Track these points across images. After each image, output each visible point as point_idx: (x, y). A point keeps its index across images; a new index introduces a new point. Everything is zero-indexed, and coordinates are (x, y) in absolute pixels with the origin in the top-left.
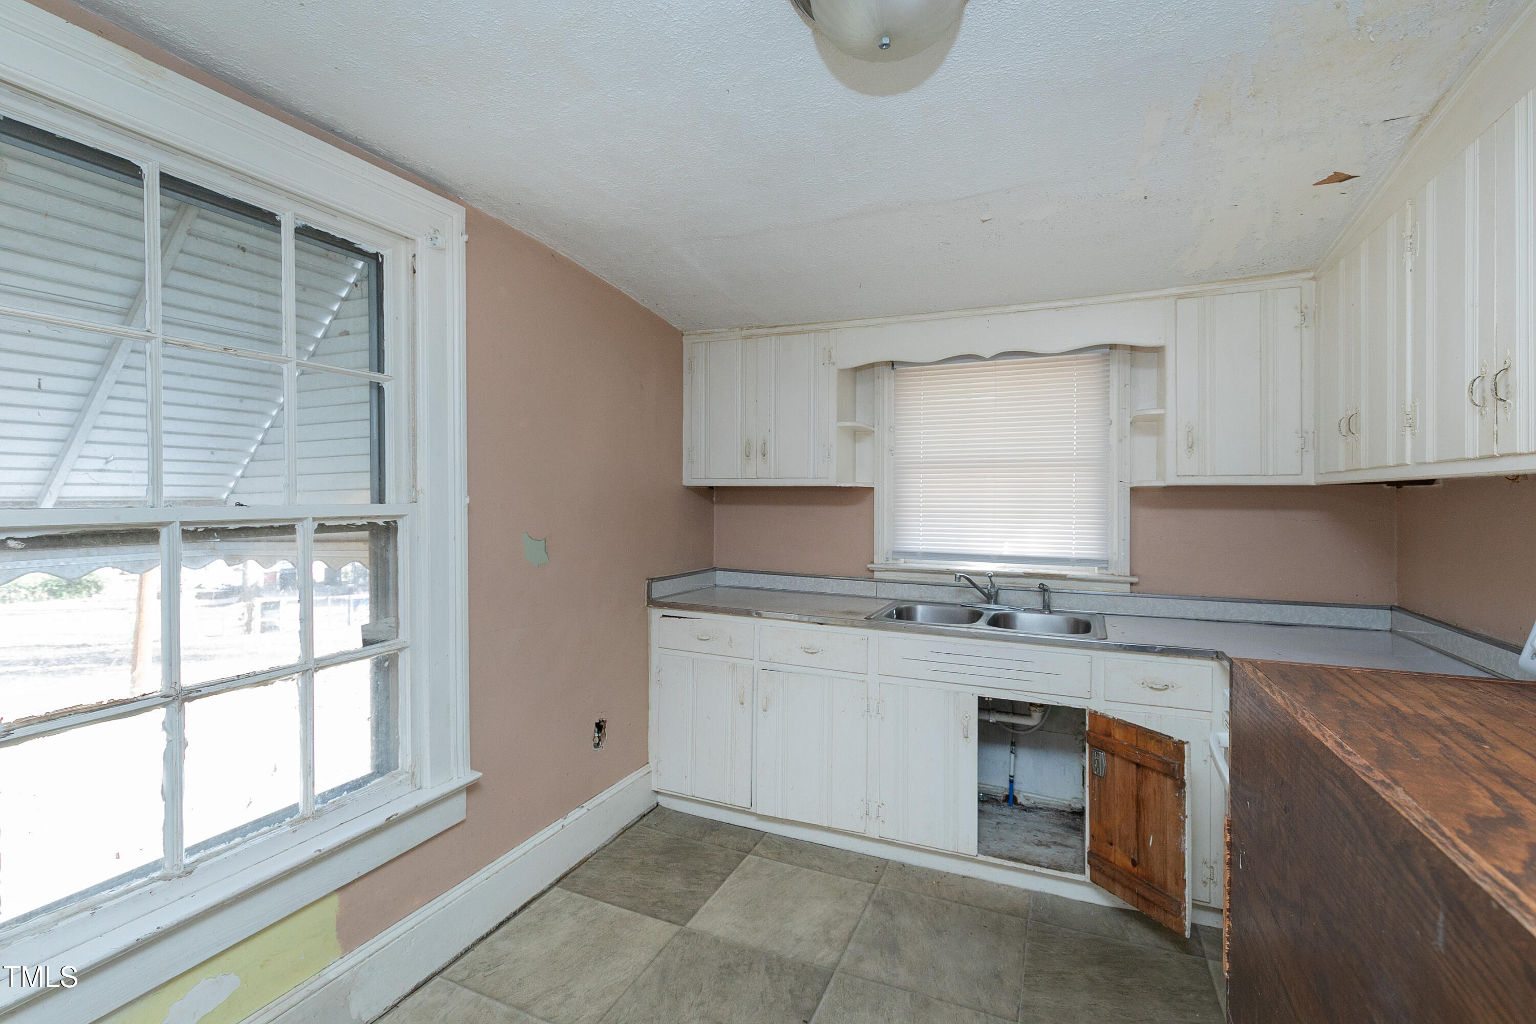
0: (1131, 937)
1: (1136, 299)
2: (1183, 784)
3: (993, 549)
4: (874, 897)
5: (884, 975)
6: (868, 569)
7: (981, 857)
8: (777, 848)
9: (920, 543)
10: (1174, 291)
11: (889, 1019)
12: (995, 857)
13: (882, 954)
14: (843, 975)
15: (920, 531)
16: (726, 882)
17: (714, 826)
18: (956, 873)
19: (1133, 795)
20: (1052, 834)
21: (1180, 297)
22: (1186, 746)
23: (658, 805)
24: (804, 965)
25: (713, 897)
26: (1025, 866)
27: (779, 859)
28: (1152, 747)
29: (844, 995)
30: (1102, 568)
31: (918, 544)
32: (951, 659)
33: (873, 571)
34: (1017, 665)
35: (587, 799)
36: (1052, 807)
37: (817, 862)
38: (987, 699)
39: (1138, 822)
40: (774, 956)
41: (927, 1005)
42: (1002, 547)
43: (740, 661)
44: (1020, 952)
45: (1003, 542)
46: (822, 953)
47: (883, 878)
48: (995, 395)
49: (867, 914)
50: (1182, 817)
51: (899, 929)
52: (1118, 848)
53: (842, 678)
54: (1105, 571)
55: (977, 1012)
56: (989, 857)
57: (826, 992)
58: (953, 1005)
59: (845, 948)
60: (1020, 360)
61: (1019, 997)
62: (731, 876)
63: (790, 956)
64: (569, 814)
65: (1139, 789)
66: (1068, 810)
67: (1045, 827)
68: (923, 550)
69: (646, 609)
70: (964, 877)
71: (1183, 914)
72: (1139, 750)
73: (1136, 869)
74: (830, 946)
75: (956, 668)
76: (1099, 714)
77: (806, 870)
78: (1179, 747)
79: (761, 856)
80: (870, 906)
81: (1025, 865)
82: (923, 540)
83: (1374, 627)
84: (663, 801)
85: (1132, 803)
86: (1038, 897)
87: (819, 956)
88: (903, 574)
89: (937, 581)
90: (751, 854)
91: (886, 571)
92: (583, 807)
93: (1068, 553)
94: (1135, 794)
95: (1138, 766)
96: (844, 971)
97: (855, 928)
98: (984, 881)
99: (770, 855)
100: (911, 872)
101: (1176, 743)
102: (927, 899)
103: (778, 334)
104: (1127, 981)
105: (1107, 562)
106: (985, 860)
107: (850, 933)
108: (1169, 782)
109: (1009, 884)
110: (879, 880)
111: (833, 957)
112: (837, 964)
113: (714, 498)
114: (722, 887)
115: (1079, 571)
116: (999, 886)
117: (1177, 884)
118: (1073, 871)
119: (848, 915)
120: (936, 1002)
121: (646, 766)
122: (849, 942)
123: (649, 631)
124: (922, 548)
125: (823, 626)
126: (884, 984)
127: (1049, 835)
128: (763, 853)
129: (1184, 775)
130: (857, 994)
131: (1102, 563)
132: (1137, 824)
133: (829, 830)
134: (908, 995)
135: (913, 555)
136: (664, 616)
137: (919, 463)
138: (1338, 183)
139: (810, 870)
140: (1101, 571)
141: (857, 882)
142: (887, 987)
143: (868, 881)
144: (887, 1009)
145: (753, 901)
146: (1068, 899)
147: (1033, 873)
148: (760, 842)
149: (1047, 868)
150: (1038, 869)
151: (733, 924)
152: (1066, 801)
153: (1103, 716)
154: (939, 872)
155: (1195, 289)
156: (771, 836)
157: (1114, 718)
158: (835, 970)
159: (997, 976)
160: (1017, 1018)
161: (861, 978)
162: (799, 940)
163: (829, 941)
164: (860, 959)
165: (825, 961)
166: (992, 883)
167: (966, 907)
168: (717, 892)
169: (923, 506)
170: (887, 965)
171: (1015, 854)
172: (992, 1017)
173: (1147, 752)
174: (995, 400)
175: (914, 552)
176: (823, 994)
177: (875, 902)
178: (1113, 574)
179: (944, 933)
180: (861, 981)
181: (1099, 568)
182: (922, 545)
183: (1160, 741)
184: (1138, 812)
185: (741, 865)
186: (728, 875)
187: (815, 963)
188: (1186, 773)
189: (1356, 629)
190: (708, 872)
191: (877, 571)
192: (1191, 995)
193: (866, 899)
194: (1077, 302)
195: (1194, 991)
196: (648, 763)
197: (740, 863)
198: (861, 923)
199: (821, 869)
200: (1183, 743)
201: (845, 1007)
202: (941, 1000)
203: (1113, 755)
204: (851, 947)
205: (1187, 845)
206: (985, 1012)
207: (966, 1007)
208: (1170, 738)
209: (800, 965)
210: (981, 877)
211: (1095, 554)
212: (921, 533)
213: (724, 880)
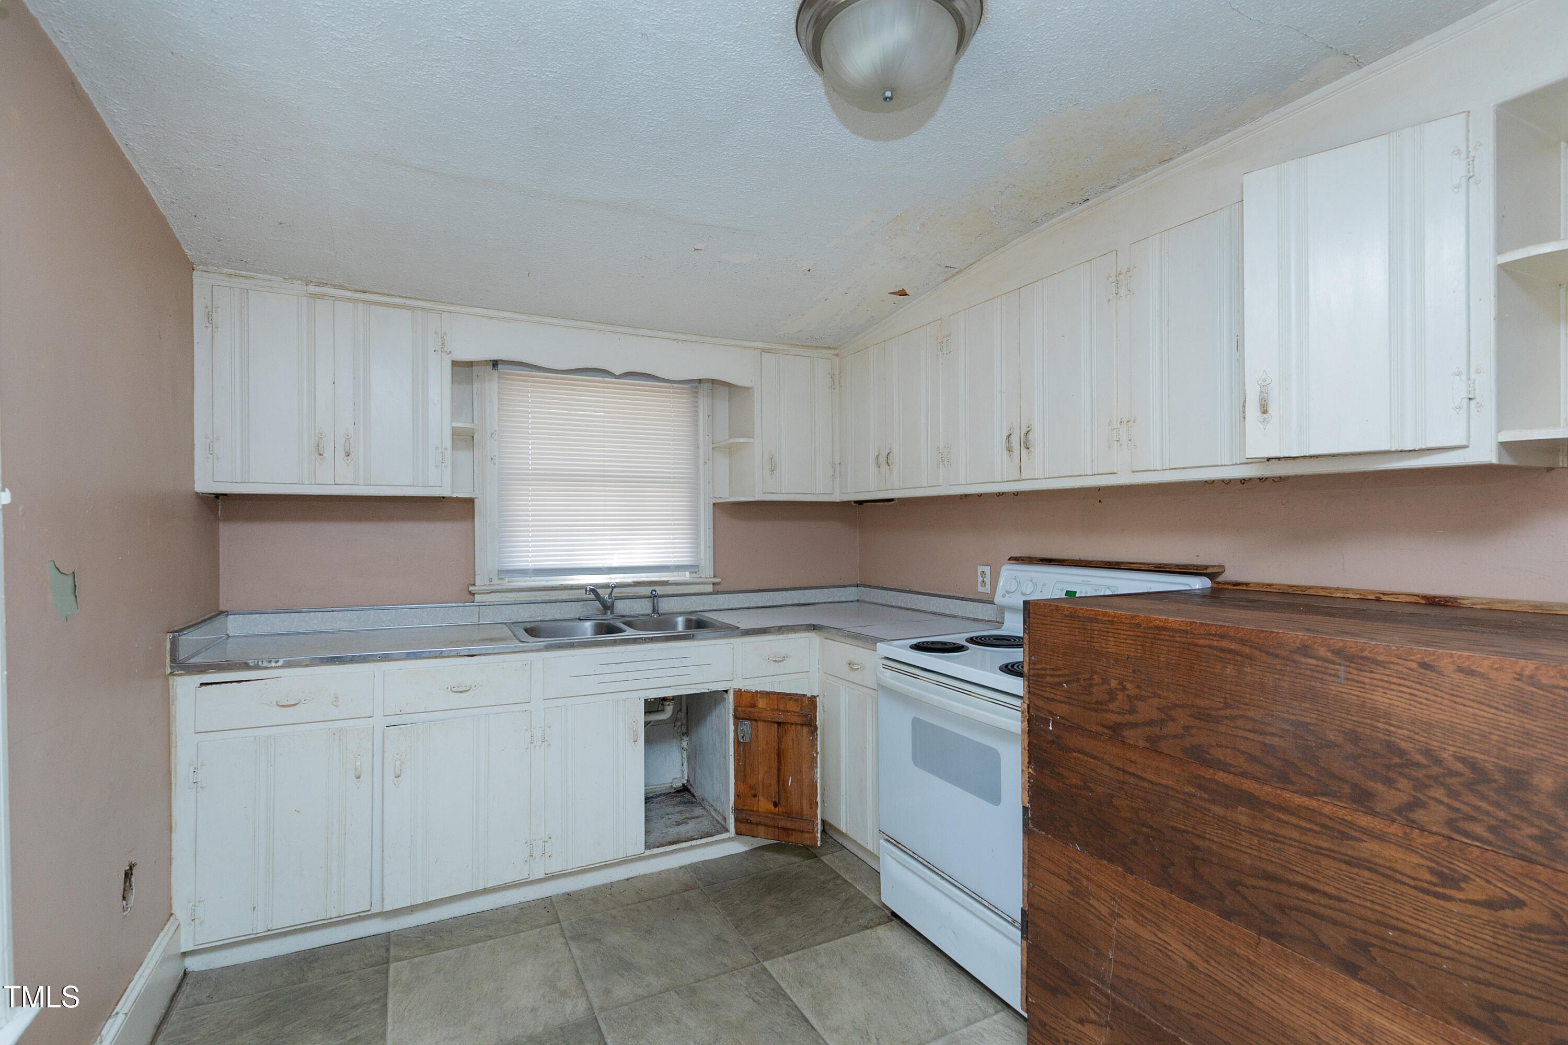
0: (771, 866)
1: (736, 346)
2: (816, 728)
3: (604, 561)
4: (567, 934)
5: (639, 991)
6: (470, 592)
7: (648, 852)
8: (419, 941)
9: (530, 559)
10: (760, 345)
11: (677, 1021)
12: (658, 847)
13: (622, 976)
14: (605, 1013)
15: (530, 547)
16: (390, 1005)
17: (309, 958)
18: (619, 879)
19: (774, 749)
20: (680, 812)
21: (764, 350)
22: (817, 699)
23: (185, 973)
24: (561, 1029)
25: (389, 1029)
26: (684, 845)
27: (432, 951)
28: (792, 706)
29: (624, 1028)
30: (693, 573)
31: (528, 561)
32: (620, 668)
33: (474, 594)
34: (677, 663)
35: (116, 1001)
36: (660, 793)
37: (479, 933)
38: (649, 700)
39: (779, 770)
40: (524, 1039)
41: (693, 991)
42: (612, 559)
43: (351, 722)
44: (717, 914)
45: (612, 554)
46: (568, 1009)
47: (559, 915)
48: (604, 412)
49: (576, 952)
50: (815, 755)
51: (615, 948)
52: (761, 798)
53: (500, 713)
54: (695, 575)
55: (731, 973)
56: (654, 849)
57: (606, 1035)
58: (711, 979)
59: (585, 990)
60: (649, 383)
61: (745, 945)
62: (390, 995)
63: (540, 1029)
64: (103, 1032)
65: (780, 742)
66: (673, 790)
67: (671, 810)
68: (532, 567)
69: (167, 679)
70: (627, 880)
71: (816, 829)
72: (781, 711)
73: (777, 809)
74: (569, 997)
75: (623, 676)
76: (743, 690)
77: (475, 945)
78: (813, 700)
79: (406, 958)
80: (572, 944)
81: (684, 843)
82: (533, 556)
83: (850, 600)
84: (194, 964)
85: (774, 756)
86: (693, 868)
87: (568, 1012)
88: (513, 594)
89: (547, 598)
90: (392, 962)
91: (492, 592)
92: (117, 1013)
93: (668, 561)
94: (776, 748)
95: (779, 724)
96: (602, 1009)
97: (577, 970)
98: (646, 875)
99: (417, 952)
100: (581, 897)
101: (810, 698)
102: (614, 912)
103: (366, 302)
104: (793, 895)
105: (697, 566)
106: (650, 853)
107: (577, 977)
108: (805, 730)
109: (666, 868)
110: (558, 918)
111: (582, 1005)
112: (591, 1008)
113: (219, 512)
114: (390, 1014)
115: (673, 576)
116: (660, 873)
117: (811, 808)
118: (719, 833)
119: (558, 962)
120: (697, 984)
121: (172, 918)
122: (582, 983)
123: (172, 713)
124: (531, 564)
125: (475, 657)
126: (646, 997)
127: (679, 814)
128: (406, 954)
129: (816, 721)
130: (632, 1019)
131: (692, 568)
132: (778, 772)
133: (485, 891)
134: (672, 993)
135: (523, 572)
136: (202, 684)
137: (528, 474)
138: (898, 296)
139: (480, 944)
140: (692, 575)
141: (539, 930)
142: (651, 998)
143: (549, 925)
144: (669, 1014)
145: (445, 1004)
146: (714, 859)
147: (692, 847)
148: (392, 945)
149: (701, 838)
150: (694, 843)
151: (445, 1038)
152: (667, 783)
153: (746, 692)
154: (603, 885)
155: (774, 346)
156: (399, 933)
157: (757, 691)
158: (594, 1014)
159: (719, 939)
160: (757, 959)
161: (623, 1005)
162: (534, 1010)
163: (564, 994)
164: (607, 991)
165: (577, 1013)
166: (652, 874)
167: (650, 902)
168: (390, 1020)
169: (532, 521)
170: (634, 981)
171: (670, 839)
172: (743, 970)
173: (787, 711)
174: (604, 417)
175: (524, 570)
176: (604, 1039)
177: (572, 938)
178: (700, 577)
179: (653, 931)
180: (625, 1008)
181: (690, 573)
182: (532, 561)
183: (796, 700)
184: (779, 762)
185: (391, 980)
186: (386, 995)
187: (570, 1020)
188: (818, 720)
189: (842, 602)
190: (355, 1008)
191: (479, 594)
192: (830, 884)
193: (562, 940)
194: (695, 338)
195: (830, 881)
196: (172, 914)
197: (387, 977)
198: (578, 963)
199: (490, 936)
200: (815, 697)
201: (634, 1037)
202: (699, 981)
203: (756, 721)
204: (589, 986)
205: (819, 775)
206: (735, 969)
207: (720, 974)
208: (804, 695)
209: (559, 1030)
210: (642, 873)
211: (686, 561)
212: (530, 549)
213: (385, 1005)
